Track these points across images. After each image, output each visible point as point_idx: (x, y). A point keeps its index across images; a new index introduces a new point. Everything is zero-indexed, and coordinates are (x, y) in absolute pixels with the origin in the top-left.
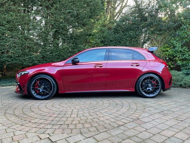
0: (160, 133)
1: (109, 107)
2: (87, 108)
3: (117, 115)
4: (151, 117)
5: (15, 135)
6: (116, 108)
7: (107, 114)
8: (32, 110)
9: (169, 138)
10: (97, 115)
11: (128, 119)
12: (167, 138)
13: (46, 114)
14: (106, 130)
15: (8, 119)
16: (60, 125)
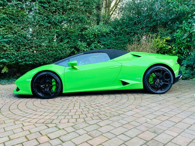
0: (156, 118)
1: (108, 99)
2: (88, 101)
3: (117, 106)
5: (24, 126)
6: (115, 100)
8: (35, 105)
10: (98, 106)
11: (127, 108)
12: (162, 121)
13: (50, 107)
14: (107, 118)
16: (64, 116)
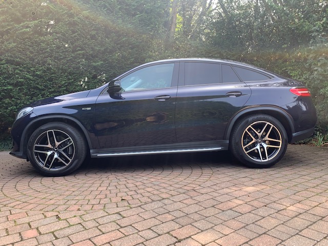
0: (215, 206)
1: (159, 176)
3: (166, 186)
4: (215, 187)
5: (11, 214)
6: (168, 177)
7: (152, 185)
9: (224, 211)
11: (180, 190)
12: (221, 211)
13: (63, 186)
14: (140, 204)
15: (5, 195)
16: (76, 201)
